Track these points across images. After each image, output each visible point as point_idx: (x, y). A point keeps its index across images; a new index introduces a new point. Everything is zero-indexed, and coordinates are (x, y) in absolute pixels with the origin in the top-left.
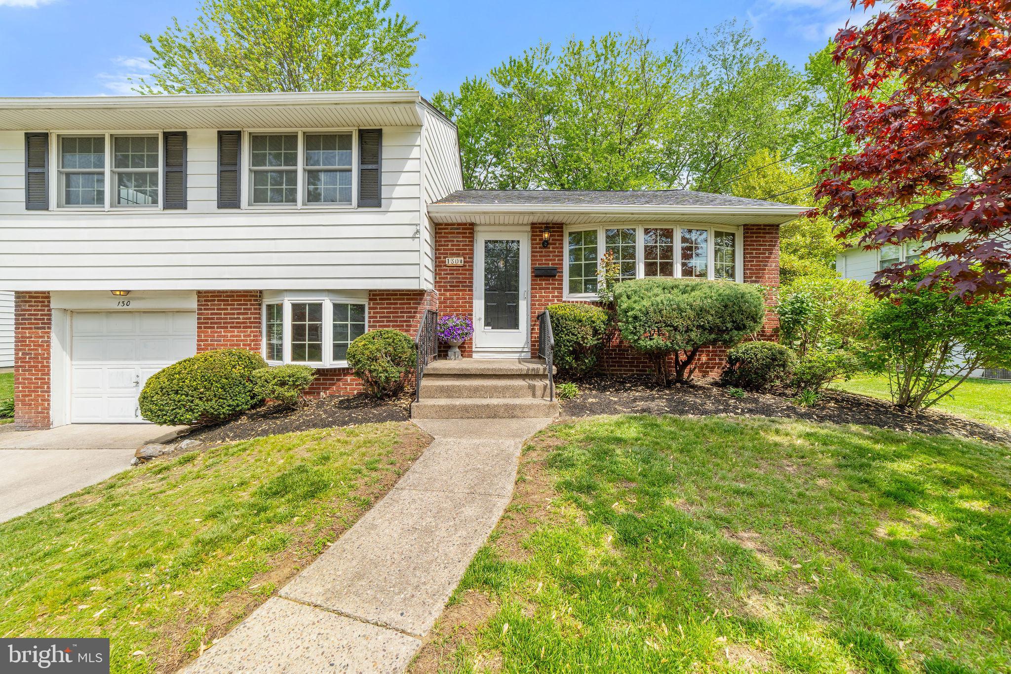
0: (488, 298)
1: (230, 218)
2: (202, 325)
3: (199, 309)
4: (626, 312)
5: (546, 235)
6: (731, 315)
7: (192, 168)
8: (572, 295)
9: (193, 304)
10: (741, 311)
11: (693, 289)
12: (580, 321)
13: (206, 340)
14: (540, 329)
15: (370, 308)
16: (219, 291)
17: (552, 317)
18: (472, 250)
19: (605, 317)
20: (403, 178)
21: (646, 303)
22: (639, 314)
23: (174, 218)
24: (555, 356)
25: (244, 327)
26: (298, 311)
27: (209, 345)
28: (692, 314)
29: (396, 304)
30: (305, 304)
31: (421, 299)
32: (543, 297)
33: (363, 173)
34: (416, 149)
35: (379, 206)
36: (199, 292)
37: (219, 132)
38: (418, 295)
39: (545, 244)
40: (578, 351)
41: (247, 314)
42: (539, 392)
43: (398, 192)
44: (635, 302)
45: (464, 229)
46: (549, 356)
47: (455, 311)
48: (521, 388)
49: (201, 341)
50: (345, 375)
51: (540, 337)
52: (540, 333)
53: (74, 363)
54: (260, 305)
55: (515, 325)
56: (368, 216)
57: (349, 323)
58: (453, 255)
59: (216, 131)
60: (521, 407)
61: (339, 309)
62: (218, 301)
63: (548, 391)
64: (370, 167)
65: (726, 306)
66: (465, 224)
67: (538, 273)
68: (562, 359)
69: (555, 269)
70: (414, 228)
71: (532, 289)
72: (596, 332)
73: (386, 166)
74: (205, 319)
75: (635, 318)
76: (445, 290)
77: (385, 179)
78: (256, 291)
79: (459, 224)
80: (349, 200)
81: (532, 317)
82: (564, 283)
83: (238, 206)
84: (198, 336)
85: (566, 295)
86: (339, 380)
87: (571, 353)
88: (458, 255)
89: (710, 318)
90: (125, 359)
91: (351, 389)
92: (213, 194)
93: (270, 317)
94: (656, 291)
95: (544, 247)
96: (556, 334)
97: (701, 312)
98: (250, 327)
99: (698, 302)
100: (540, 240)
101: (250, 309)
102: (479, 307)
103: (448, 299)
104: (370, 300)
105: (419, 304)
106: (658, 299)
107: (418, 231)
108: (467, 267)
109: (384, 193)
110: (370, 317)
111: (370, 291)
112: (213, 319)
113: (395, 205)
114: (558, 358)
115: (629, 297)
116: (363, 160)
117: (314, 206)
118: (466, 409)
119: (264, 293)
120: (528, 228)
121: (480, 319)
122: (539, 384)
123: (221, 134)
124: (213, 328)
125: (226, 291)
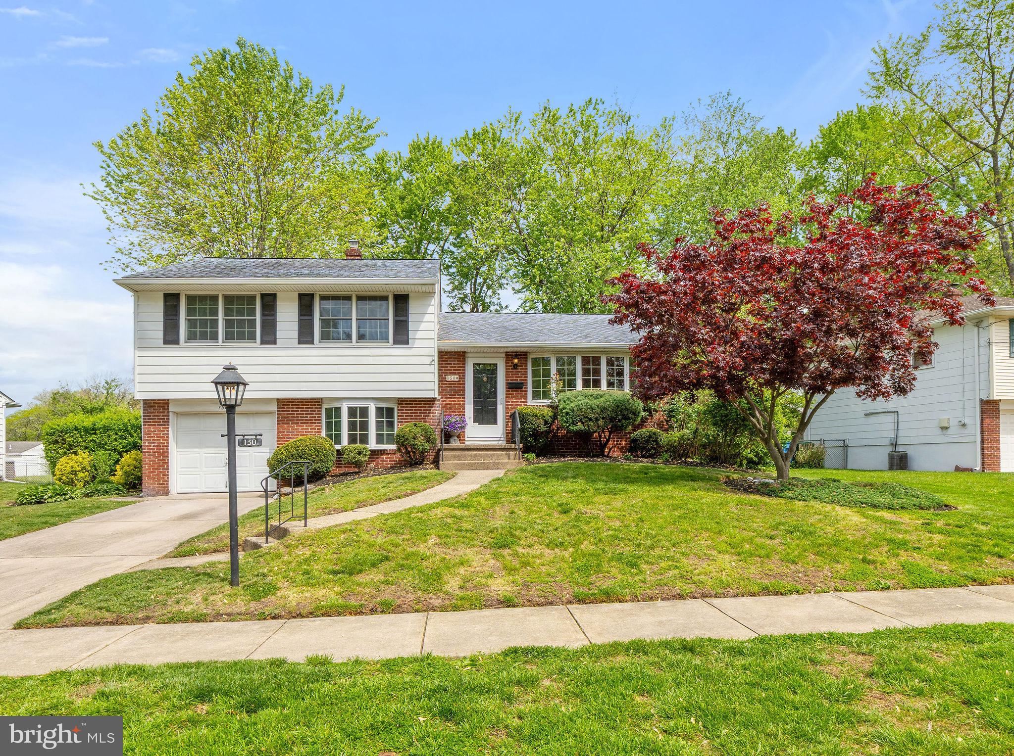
0: (476, 403)
1: (306, 351)
2: (281, 421)
3: (278, 411)
4: (562, 410)
5: (516, 361)
6: (621, 412)
7: (280, 317)
8: (534, 401)
9: (274, 408)
10: (626, 409)
11: (601, 397)
12: (536, 416)
13: (284, 432)
14: (512, 425)
15: (398, 410)
16: (292, 399)
17: (519, 414)
18: (464, 370)
19: (551, 414)
20: (423, 326)
21: (573, 405)
22: (569, 411)
23: (268, 351)
24: (522, 438)
25: (311, 423)
26: (352, 412)
27: (286, 435)
28: (599, 411)
29: (416, 407)
30: (356, 408)
31: (433, 404)
32: (514, 402)
33: (396, 322)
34: (431, 307)
35: (408, 343)
36: (278, 399)
37: (299, 294)
38: (432, 401)
39: (515, 366)
40: (536, 434)
41: (312, 414)
42: (512, 457)
43: (419, 335)
44: (568, 404)
45: (458, 355)
46: (517, 439)
47: (453, 412)
48: (502, 455)
49: (280, 433)
50: (382, 454)
51: (512, 430)
52: (512, 427)
53: (178, 450)
54: (321, 408)
55: (495, 422)
56: (400, 350)
57: (385, 420)
58: (451, 373)
59: (297, 293)
60: (502, 463)
61: (379, 410)
62: (292, 405)
63: (517, 456)
64: (402, 318)
65: (618, 406)
66: (460, 352)
67: (511, 386)
68: (526, 439)
69: (522, 383)
70: (431, 358)
71: (506, 397)
72: (546, 423)
73: (411, 318)
74: (282, 417)
75: (567, 413)
76: (446, 398)
77: (411, 326)
78: (320, 399)
79: (455, 352)
80: (387, 339)
81: (506, 416)
82: (528, 392)
83: (313, 343)
84: (278, 429)
85: (530, 401)
86: (377, 458)
87: (531, 436)
88: (455, 374)
89: (609, 413)
90: (217, 447)
91: (386, 464)
92: (295, 334)
93: (329, 416)
94: (580, 398)
95: (514, 368)
96: (522, 425)
97: (604, 409)
98: (315, 423)
99: (603, 404)
100: (512, 363)
101: (315, 411)
102: (469, 410)
103: (448, 404)
104: (399, 404)
105: (432, 407)
106: (580, 403)
107: (433, 360)
108: (462, 383)
109: (411, 335)
110: (398, 416)
111: (399, 398)
112: (288, 417)
113: (417, 343)
114: (523, 439)
115: (565, 402)
116: (396, 314)
117: (362, 343)
118: (471, 465)
119: (324, 400)
120: (504, 355)
121: (470, 418)
122: (512, 453)
123: (300, 295)
124: (289, 423)
125: (298, 399)
